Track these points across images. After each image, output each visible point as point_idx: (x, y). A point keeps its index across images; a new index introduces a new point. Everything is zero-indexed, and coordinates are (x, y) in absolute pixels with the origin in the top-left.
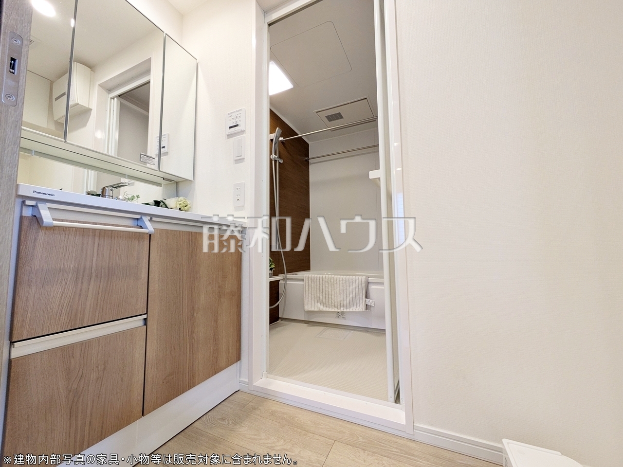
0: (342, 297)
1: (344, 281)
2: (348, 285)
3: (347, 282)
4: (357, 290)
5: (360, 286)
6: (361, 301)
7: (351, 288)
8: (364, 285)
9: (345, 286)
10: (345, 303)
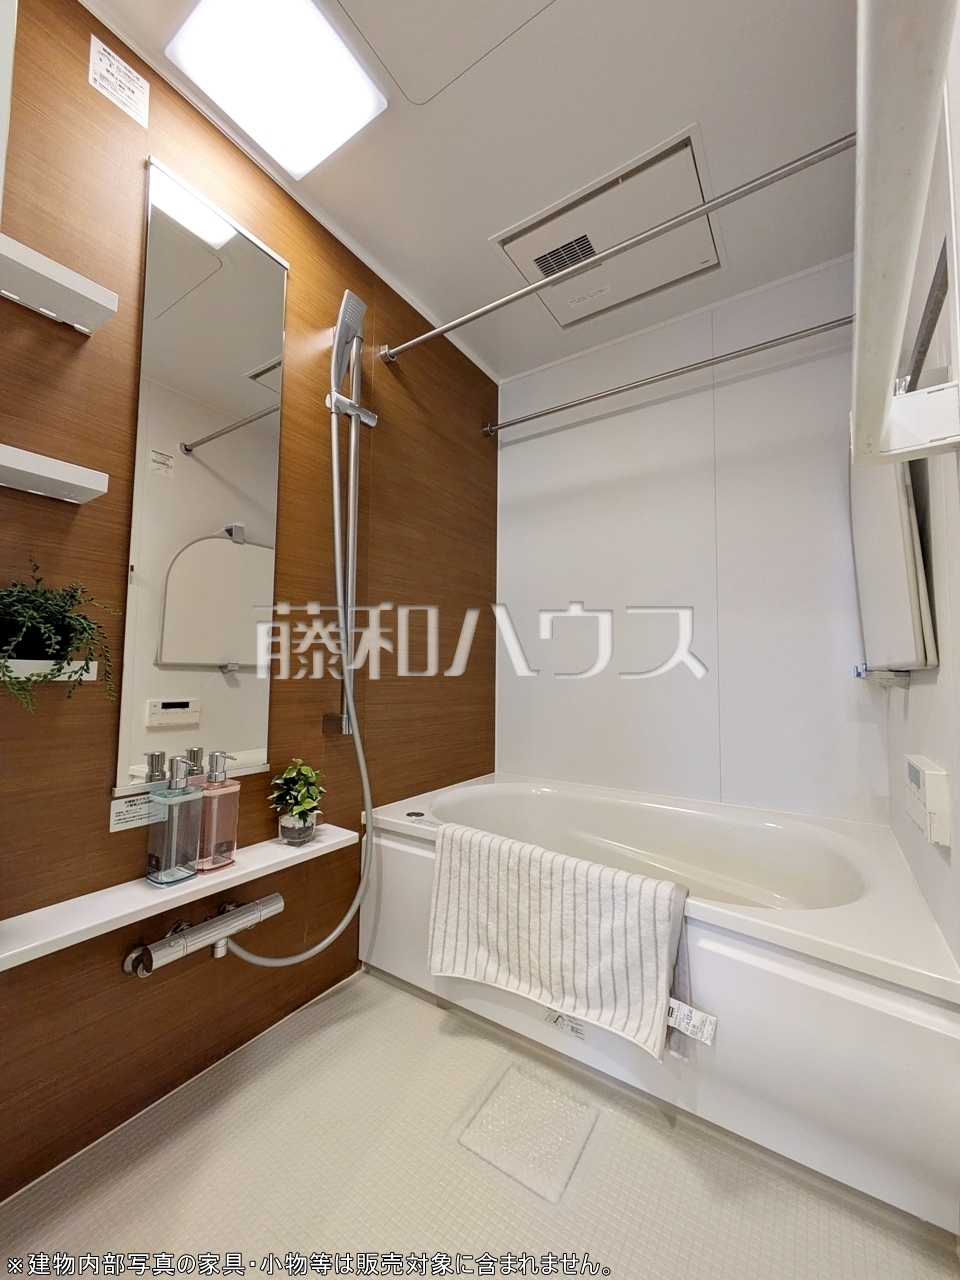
0: (568, 952)
1: (581, 888)
2: (594, 905)
3: (593, 895)
4: (633, 940)
5: (647, 930)
6: (650, 997)
7: (606, 925)
8: (663, 928)
9: (581, 909)
10: (580, 983)
